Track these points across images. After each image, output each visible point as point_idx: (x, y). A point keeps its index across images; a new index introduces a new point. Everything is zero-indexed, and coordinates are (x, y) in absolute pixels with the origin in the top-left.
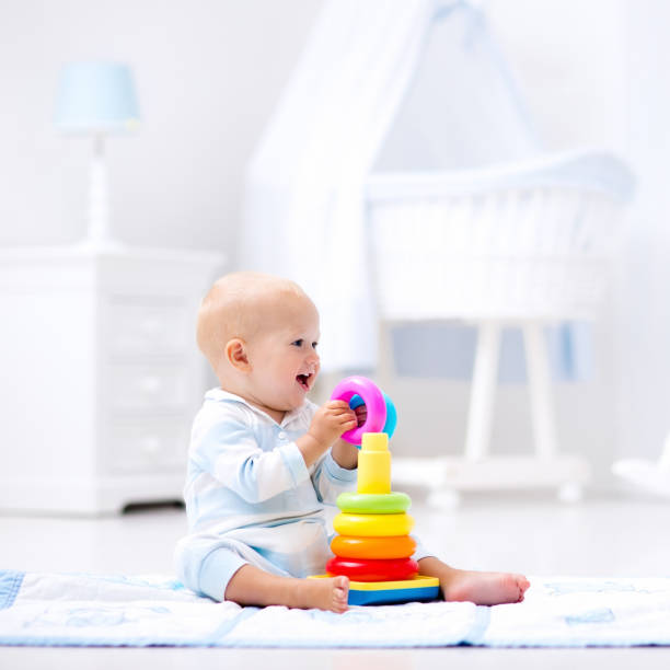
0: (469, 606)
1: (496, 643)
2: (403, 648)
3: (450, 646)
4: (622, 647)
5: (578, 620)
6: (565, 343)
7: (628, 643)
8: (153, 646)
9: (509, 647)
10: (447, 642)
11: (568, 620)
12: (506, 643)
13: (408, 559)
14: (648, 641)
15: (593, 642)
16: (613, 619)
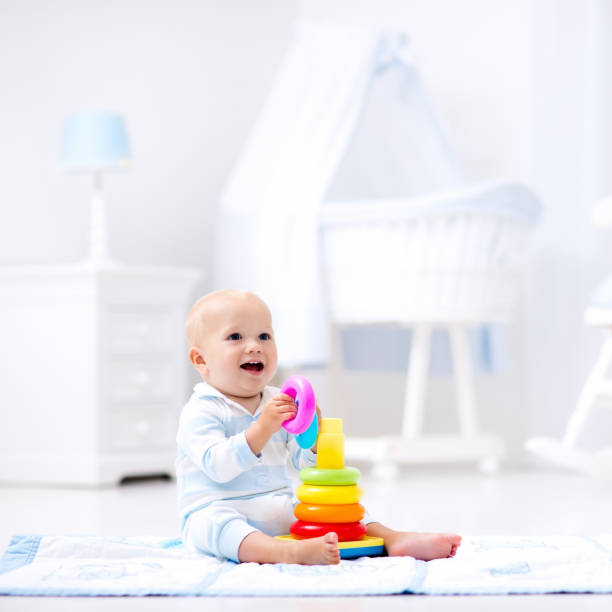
0: (409, 560)
1: (433, 592)
2: (356, 596)
3: (395, 594)
4: (538, 594)
5: (500, 572)
6: (484, 343)
7: (542, 590)
8: (150, 595)
9: (444, 595)
10: (393, 591)
11: (493, 572)
12: (442, 592)
13: (358, 523)
14: (558, 589)
15: (513, 590)
16: (529, 570)
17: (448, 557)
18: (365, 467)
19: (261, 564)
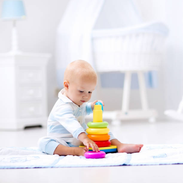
0: (125, 154)
1: (133, 164)
2: (107, 166)
3: (120, 165)
4: (169, 164)
5: (157, 157)
6: (150, 77)
7: (171, 163)
8: (35, 168)
9: (137, 165)
10: (119, 164)
11: (154, 157)
12: (136, 164)
13: (108, 141)
14: (177, 163)
15: (161, 163)
16: (167, 156)
17: (138, 152)
18: (109, 121)
19: (74, 156)
